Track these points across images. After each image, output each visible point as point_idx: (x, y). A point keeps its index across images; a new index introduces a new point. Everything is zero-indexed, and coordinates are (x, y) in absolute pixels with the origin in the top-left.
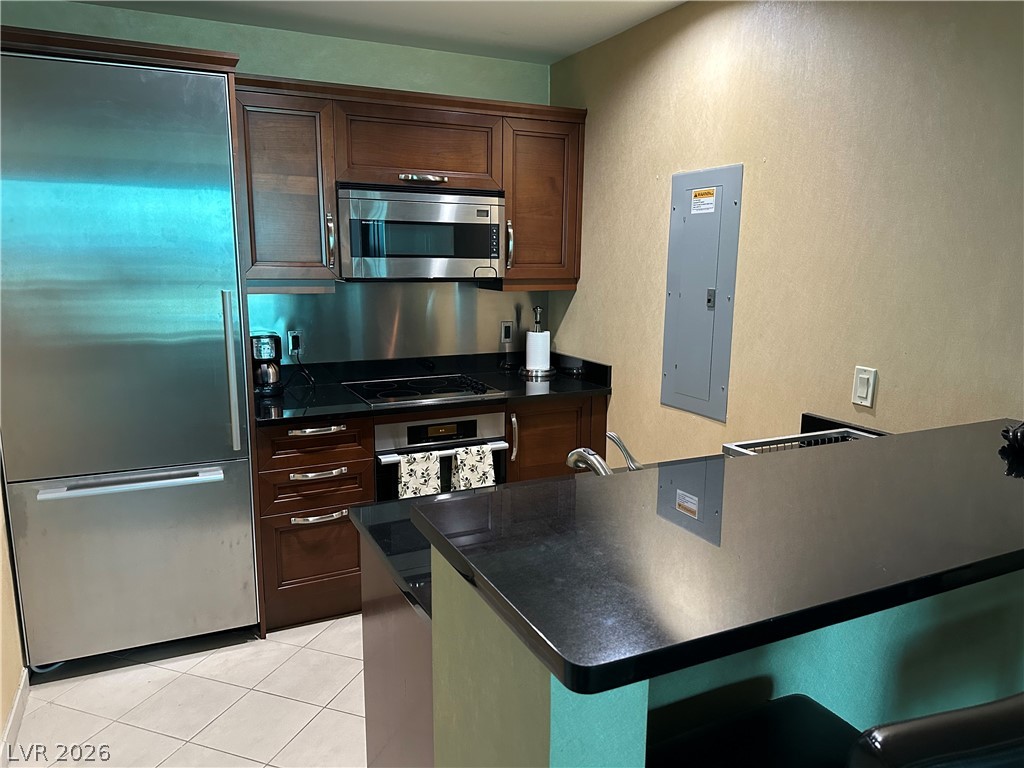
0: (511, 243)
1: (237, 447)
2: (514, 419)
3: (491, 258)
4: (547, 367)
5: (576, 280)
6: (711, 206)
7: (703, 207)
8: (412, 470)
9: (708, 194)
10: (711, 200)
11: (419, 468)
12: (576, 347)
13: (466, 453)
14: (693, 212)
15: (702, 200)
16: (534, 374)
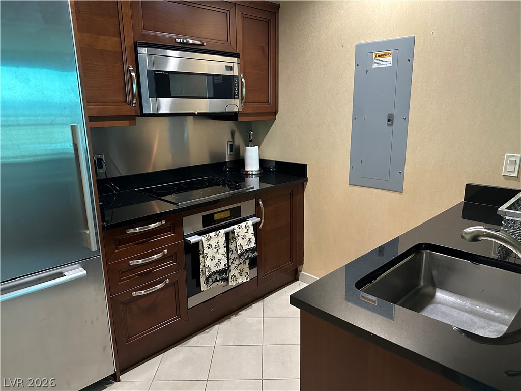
0: (244, 89)
1: (94, 248)
2: (261, 203)
3: (235, 99)
4: (258, 168)
5: (275, 113)
6: (390, 62)
7: (382, 63)
8: (209, 245)
9: (388, 55)
10: (389, 58)
11: (213, 242)
12: (275, 155)
13: (239, 228)
14: (374, 67)
15: (381, 59)
16: (251, 173)
